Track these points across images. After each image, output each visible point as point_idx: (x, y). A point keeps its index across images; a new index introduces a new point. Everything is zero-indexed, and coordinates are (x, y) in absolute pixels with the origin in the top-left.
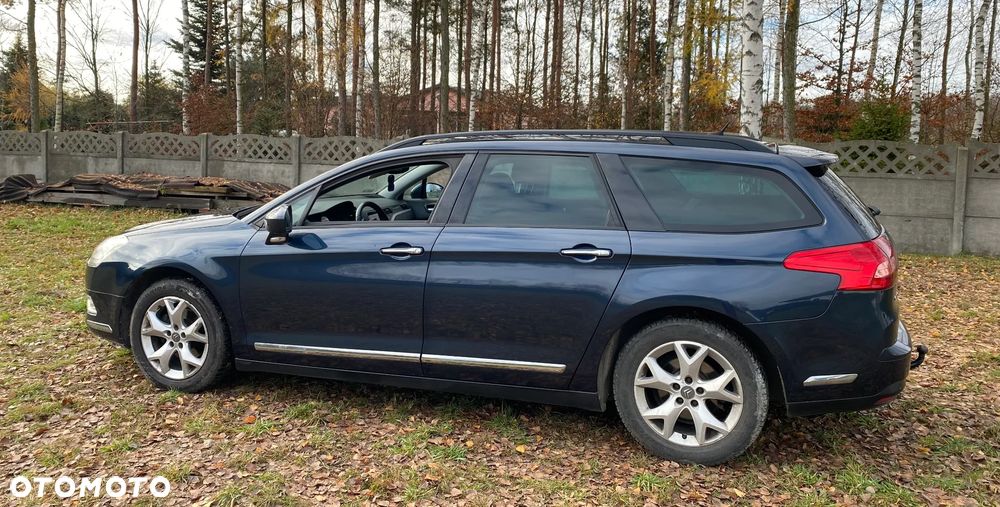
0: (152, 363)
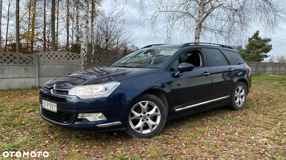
0: (136, 131)
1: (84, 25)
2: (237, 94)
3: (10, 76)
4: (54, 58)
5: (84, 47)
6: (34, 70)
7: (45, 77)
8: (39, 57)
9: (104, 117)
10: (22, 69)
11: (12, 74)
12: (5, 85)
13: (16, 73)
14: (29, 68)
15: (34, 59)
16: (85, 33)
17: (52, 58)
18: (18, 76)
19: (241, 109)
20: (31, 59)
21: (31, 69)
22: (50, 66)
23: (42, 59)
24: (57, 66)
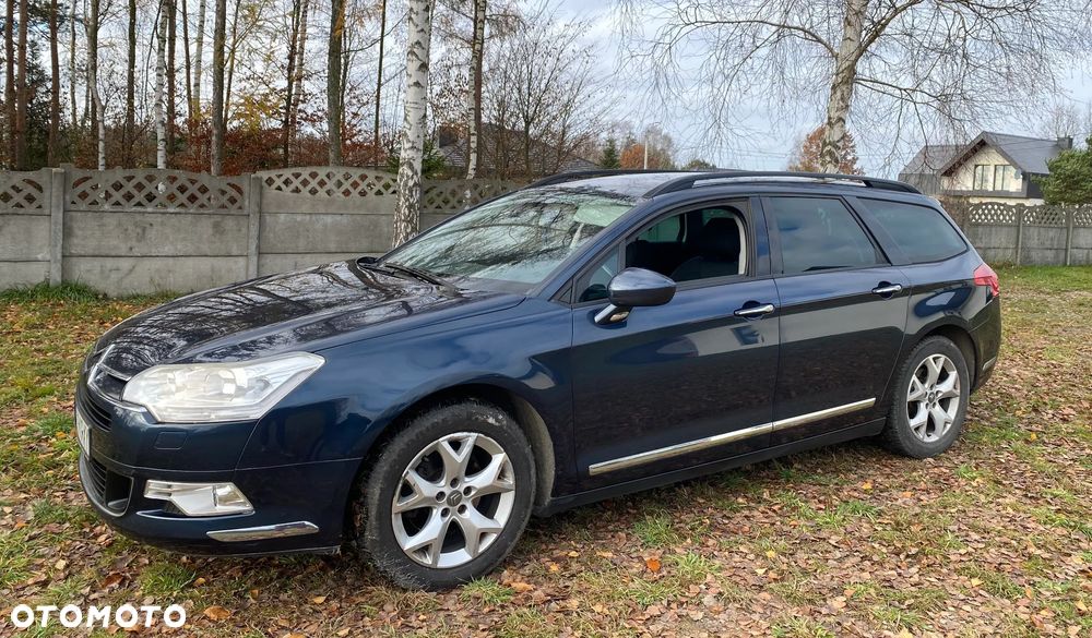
1: (410, 76)
2: (918, 389)
3: (168, 249)
4: (313, 192)
5: (411, 153)
6: (244, 230)
7: (279, 257)
8: (262, 187)
9: (242, 499)
10: (205, 226)
11: (172, 243)
12: (148, 279)
13: (184, 239)
14: (230, 223)
15: (246, 195)
16: (412, 105)
17: (305, 191)
18: (190, 249)
19: (937, 452)
20: (234, 193)
21: (235, 228)
22: (299, 218)
23: (271, 192)
24: (322, 216)
